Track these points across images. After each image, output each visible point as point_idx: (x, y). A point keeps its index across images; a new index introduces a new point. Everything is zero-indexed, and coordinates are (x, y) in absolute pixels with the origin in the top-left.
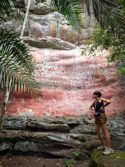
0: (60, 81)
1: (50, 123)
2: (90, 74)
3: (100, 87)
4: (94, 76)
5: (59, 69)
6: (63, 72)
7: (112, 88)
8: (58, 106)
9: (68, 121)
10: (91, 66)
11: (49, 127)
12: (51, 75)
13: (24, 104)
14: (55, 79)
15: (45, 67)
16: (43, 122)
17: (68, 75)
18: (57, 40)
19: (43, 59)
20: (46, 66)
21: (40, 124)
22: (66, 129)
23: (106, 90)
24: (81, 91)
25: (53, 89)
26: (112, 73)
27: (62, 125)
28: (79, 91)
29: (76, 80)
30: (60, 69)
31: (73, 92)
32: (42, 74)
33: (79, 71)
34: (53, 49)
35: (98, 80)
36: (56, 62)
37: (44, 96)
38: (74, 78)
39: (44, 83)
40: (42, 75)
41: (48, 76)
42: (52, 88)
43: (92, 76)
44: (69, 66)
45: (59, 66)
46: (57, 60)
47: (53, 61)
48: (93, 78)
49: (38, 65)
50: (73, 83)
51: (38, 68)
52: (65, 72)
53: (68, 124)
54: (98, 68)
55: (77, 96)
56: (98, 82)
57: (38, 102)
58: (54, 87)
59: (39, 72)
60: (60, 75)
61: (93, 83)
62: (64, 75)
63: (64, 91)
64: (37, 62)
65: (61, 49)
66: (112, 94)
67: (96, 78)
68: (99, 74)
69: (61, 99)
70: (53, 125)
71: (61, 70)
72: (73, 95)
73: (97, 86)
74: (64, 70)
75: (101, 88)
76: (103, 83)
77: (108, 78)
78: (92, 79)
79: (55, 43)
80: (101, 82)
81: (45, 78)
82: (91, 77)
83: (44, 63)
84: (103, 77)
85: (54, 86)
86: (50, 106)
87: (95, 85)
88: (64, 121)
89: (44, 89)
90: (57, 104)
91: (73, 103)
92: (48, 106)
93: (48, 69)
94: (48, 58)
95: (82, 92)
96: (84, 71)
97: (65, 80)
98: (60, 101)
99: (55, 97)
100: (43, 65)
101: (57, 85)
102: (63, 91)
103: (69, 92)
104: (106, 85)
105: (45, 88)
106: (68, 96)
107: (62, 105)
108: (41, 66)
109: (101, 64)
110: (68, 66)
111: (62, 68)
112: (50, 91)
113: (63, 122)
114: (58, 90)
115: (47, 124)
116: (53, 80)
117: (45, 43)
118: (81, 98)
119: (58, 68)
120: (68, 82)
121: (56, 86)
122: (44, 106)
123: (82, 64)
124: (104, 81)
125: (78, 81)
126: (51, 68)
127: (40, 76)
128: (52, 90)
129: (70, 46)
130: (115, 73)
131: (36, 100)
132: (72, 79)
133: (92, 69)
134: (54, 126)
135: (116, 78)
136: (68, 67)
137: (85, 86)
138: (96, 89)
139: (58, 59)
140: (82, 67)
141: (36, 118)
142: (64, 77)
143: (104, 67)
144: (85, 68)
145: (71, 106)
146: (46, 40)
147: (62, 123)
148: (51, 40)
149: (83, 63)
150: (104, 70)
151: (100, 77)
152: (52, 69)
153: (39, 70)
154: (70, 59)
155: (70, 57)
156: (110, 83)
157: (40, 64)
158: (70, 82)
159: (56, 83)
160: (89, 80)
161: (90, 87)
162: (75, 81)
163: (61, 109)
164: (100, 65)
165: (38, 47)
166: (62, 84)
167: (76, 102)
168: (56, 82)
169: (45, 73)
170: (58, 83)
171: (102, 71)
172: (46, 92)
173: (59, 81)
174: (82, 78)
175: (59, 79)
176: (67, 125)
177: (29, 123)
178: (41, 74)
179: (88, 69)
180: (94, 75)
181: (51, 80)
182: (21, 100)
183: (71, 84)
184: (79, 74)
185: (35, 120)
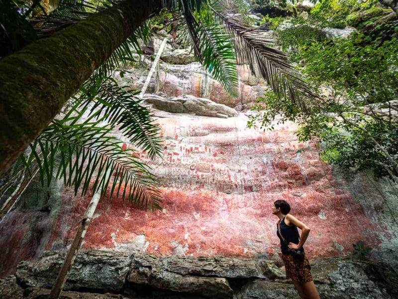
0: (210, 173)
1: (183, 276)
2: (269, 162)
3: (291, 188)
4: (277, 166)
5: (208, 150)
6: (215, 155)
7: (317, 190)
8: (204, 228)
9: (227, 271)
10: (267, 146)
11: (182, 285)
12: (191, 161)
13: (128, 221)
14: (198, 170)
15: (180, 145)
16: (167, 270)
17: (224, 161)
18: (204, 102)
19: (178, 131)
20: (183, 145)
21: (161, 276)
22: (222, 291)
23: (304, 195)
24: (254, 196)
25: (195, 189)
26: (312, 161)
27: (212, 281)
28: (250, 195)
29: (242, 173)
30: (210, 149)
31: (237, 198)
32: (175, 157)
33: (247, 154)
34: (196, 115)
35: (286, 173)
36: (202, 138)
37: (174, 205)
38: (237, 167)
39: (176, 177)
40: (174, 161)
41: (184, 163)
42: (194, 187)
43: (273, 165)
44: (227, 145)
45: (207, 144)
46: (204, 135)
47: (196, 135)
48: (274, 169)
49: (168, 142)
50: (237, 179)
51: (168, 146)
52: (220, 156)
53: (229, 279)
54: (282, 151)
55: (246, 206)
56: (286, 177)
57: (160, 217)
58: (198, 186)
59: (169, 154)
60: (210, 162)
61: (276, 180)
62: (217, 162)
63: (218, 194)
64: (165, 135)
65: (211, 116)
66: (320, 204)
67: (281, 169)
68: (285, 162)
69: (212, 212)
70: (191, 279)
71: (211, 152)
72: (238, 203)
73: (285, 186)
74: (217, 152)
75: (293, 191)
76: (296, 180)
77: (305, 171)
79: (200, 106)
80: (291, 178)
81: (179, 165)
82: (271, 167)
83: (179, 138)
84: (295, 168)
85: (197, 182)
86: (186, 230)
87: (281, 183)
88: (218, 269)
89: (175, 189)
90: (202, 225)
91: (238, 223)
92: (183, 228)
93: (186, 149)
94: (187, 130)
95: (256, 197)
96: (256, 156)
97: (220, 171)
98: (209, 218)
99: (198, 208)
100: (177, 142)
101: (203, 181)
102: (215, 193)
103: (229, 197)
104: (304, 184)
105: (178, 188)
106: (226, 206)
107: (213, 227)
108: (172, 144)
109: (287, 144)
110: (225, 145)
111: (213, 148)
112: (188, 194)
113: (215, 271)
114: (204, 191)
115: (177, 276)
116: (195, 171)
117: (184, 106)
118: (255, 211)
119: (206, 148)
120: (226, 176)
121: (201, 184)
122: (172, 228)
123: (251, 142)
124: (298, 177)
125: (246, 174)
126: (192, 149)
127: (169, 162)
128: (193, 192)
129: (227, 112)
130: (316, 160)
131: (156, 214)
132: (234, 170)
133: (270, 151)
134: (193, 283)
135: (320, 171)
136: (225, 146)
137: (260, 186)
138: (284, 192)
139: (206, 131)
140: (252, 148)
141: (151, 260)
142: (217, 166)
143: (293, 149)
144: (257, 149)
145: (233, 230)
146: (185, 101)
147: (213, 274)
148: (194, 101)
149: (253, 140)
150: (294, 154)
151: (290, 168)
152: (194, 149)
153: (168, 151)
154: (229, 134)
155: (228, 130)
156: (312, 180)
157: (172, 140)
158: (229, 176)
159: (200, 177)
160: (268, 173)
161: (272, 189)
162: (239, 174)
163: (212, 236)
164: (285, 145)
165: (169, 112)
166: (214, 180)
167: (245, 221)
168: (202, 176)
169: (179, 157)
170: (204, 177)
171: (290, 157)
172: (179, 194)
173: (207, 174)
174: (253, 169)
175: (208, 170)
176: (224, 280)
177: (133, 274)
178: (171, 158)
179: (263, 152)
180: (276, 163)
181: (191, 171)
182: (124, 212)
183: (233, 180)
184: (248, 161)
185: (148, 264)
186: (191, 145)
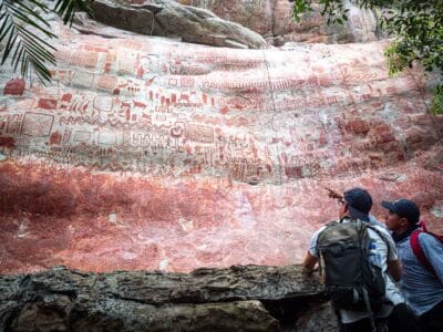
0: (213, 145)
2: (333, 122)
3: (377, 168)
4: (348, 128)
5: (209, 100)
6: (224, 111)
7: (426, 168)
8: (203, 248)
10: (328, 92)
12: (174, 120)
13: (25, 241)
14: (188, 137)
15: (149, 88)
17: (243, 122)
18: (199, 14)
19: (144, 62)
20: (154, 88)
23: (403, 178)
24: (305, 186)
25: (181, 175)
26: (413, 116)
28: (296, 184)
29: (280, 144)
30: (213, 100)
31: (270, 190)
32: (137, 111)
33: (289, 109)
34: (183, 40)
35: (367, 140)
36: (196, 78)
37: (134, 206)
38: (269, 134)
39: (139, 149)
40: (134, 117)
41: (159, 124)
42: (179, 170)
43: (339, 127)
44: (249, 91)
45: (207, 90)
46: (199, 73)
47: (183, 72)
48: (343, 134)
49: (121, 80)
50: (271, 154)
51: (121, 89)
52: (233, 114)
54: (357, 100)
55: (289, 204)
56: (367, 148)
57: (102, 232)
58: (188, 168)
59: (124, 105)
60: (214, 123)
61: (348, 154)
62: (229, 124)
63: (231, 186)
64: (115, 67)
65: (213, 43)
66: (433, 191)
67: (357, 133)
68: (363, 119)
69: (221, 217)
71: (216, 105)
72: (274, 200)
73: (364, 164)
74: (229, 106)
75: (381, 173)
76: (386, 152)
77: (401, 135)
78: (340, 137)
79: (191, 22)
80: (376, 149)
81: (147, 127)
82: (336, 131)
83: (148, 76)
84: (383, 129)
85: (187, 162)
86: (164, 252)
87: (357, 160)
89: (137, 175)
90: (198, 242)
91: (276, 235)
92: (156, 249)
93: (163, 98)
94: (163, 60)
95: (310, 188)
96: (306, 112)
97: (234, 141)
98: (214, 229)
99: (188, 213)
100: (141, 83)
101: (199, 159)
102: (226, 183)
103: (253, 190)
104: (401, 158)
105: (144, 172)
106: (248, 205)
107: (222, 246)
108: (131, 85)
109: (365, 87)
110: (244, 92)
111: (218, 97)
112: (167, 185)
114: (200, 179)
116: (181, 139)
118: (308, 212)
119: (205, 97)
120: (246, 150)
121: (194, 165)
122: (130, 251)
123: (296, 86)
124: (388, 146)
125: (288, 144)
126: (174, 97)
127: (123, 120)
128: (177, 181)
129: (247, 39)
130: (421, 114)
131: (92, 225)
132: (264, 139)
133: (334, 102)
135: (429, 132)
136: (243, 94)
137: (318, 167)
138: (364, 176)
139: (204, 66)
140: (298, 97)
142: (228, 131)
143: (377, 95)
144: (308, 98)
145: (266, 246)
146: (161, 9)
148: (178, 10)
149: (301, 82)
150: (379, 105)
151: (372, 132)
152: (178, 97)
153: (122, 98)
154: (250, 71)
155: (249, 65)
156: (414, 149)
157: (131, 78)
158: (254, 150)
159: (193, 151)
160: (331, 142)
161: (341, 170)
162: (274, 146)
163: (221, 260)
164: (361, 90)
166: (222, 157)
167: (290, 229)
168: (197, 148)
169: (146, 111)
170: (202, 150)
171: (373, 109)
172: (146, 185)
173: (208, 145)
174: (302, 135)
175: (209, 138)
178: (128, 111)
179: (321, 104)
180: (346, 122)
181: (173, 139)
182: (15, 222)
183: (261, 156)
184: (290, 122)
186: (174, 91)
